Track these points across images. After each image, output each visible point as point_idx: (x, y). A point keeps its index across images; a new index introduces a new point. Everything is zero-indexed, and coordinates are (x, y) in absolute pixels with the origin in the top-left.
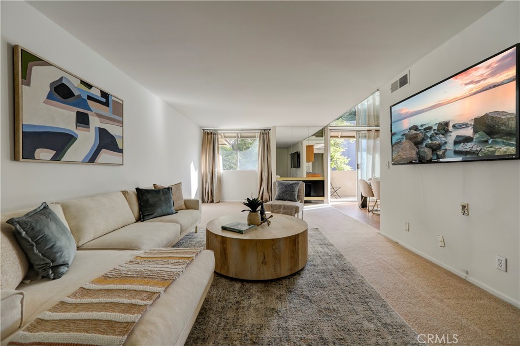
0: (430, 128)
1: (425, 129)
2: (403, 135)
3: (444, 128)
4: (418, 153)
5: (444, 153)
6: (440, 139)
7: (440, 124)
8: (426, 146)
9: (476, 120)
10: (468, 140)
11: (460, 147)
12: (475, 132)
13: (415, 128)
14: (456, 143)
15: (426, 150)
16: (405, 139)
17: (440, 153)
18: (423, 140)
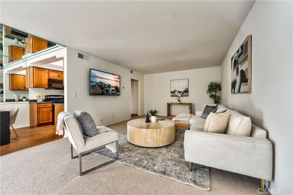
0: (106, 85)
1: (105, 85)
2: (97, 84)
3: (109, 86)
4: (102, 92)
5: (109, 93)
6: (108, 89)
7: (109, 85)
8: (105, 90)
9: (115, 86)
10: (114, 90)
11: (113, 92)
12: (115, 89)
13: (101, 83)
14: (112, 91)
15: (105, 91)
16: (97, 86)
17: (108, 93)
18: (104, 88)
